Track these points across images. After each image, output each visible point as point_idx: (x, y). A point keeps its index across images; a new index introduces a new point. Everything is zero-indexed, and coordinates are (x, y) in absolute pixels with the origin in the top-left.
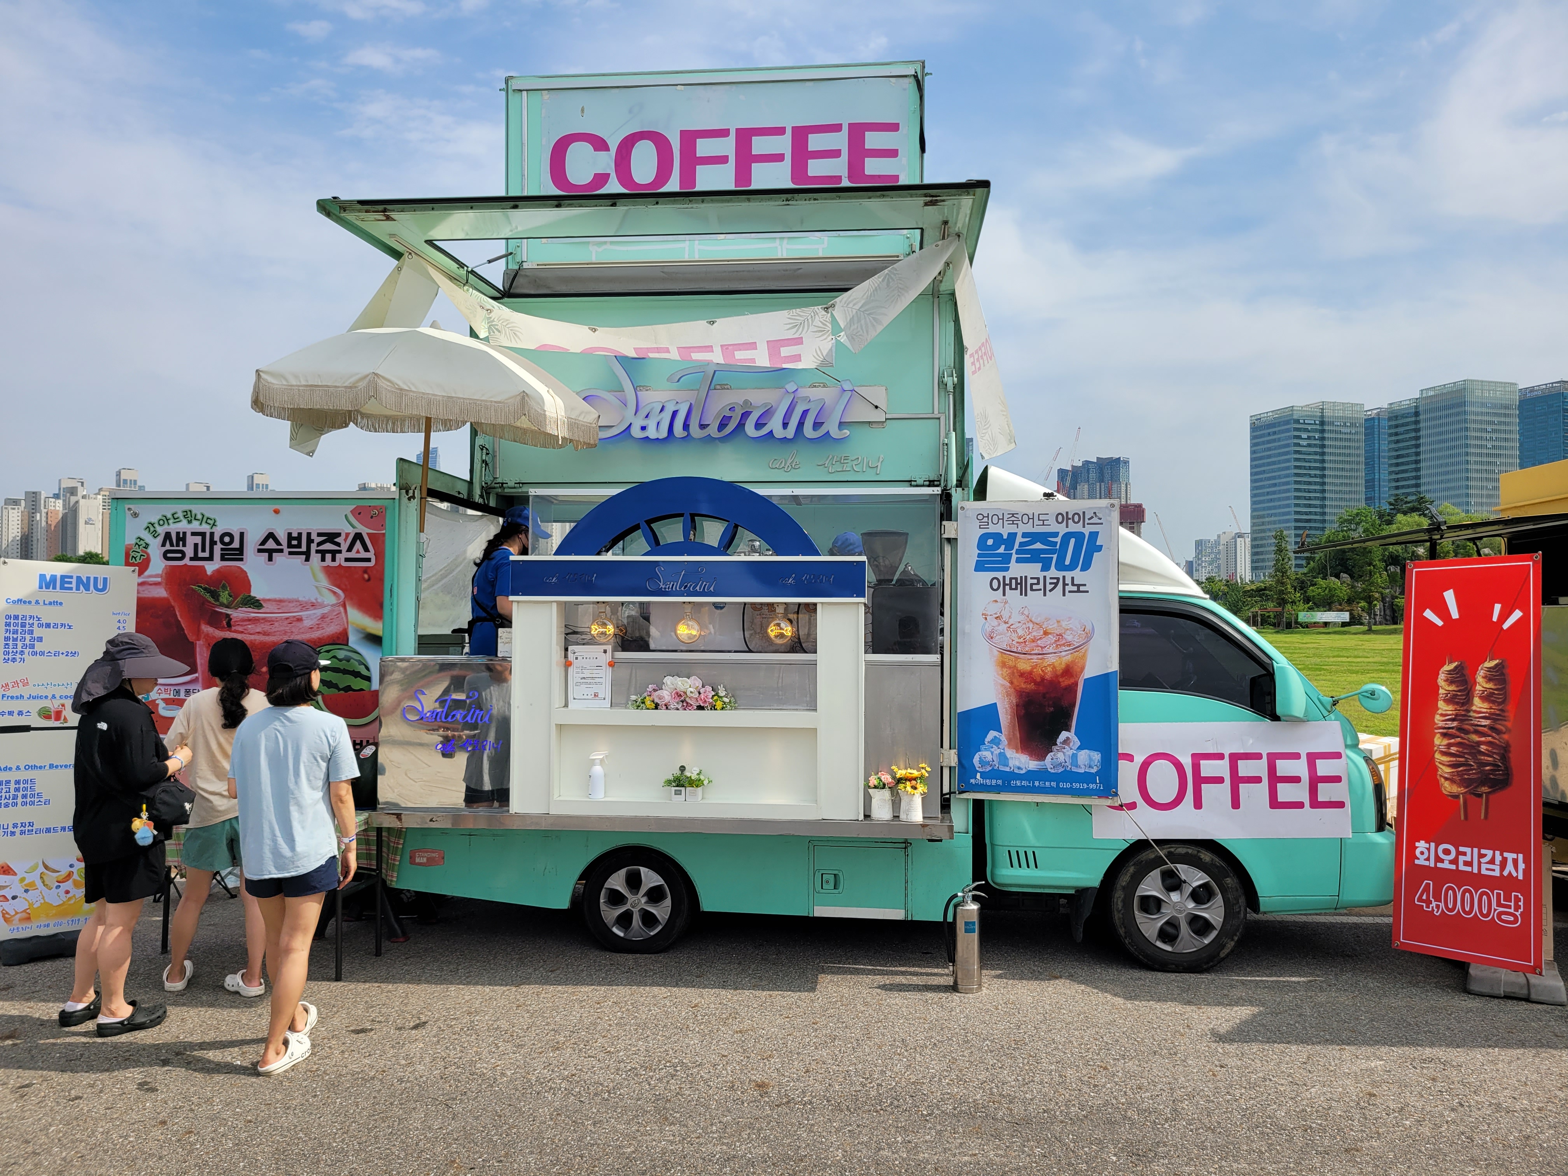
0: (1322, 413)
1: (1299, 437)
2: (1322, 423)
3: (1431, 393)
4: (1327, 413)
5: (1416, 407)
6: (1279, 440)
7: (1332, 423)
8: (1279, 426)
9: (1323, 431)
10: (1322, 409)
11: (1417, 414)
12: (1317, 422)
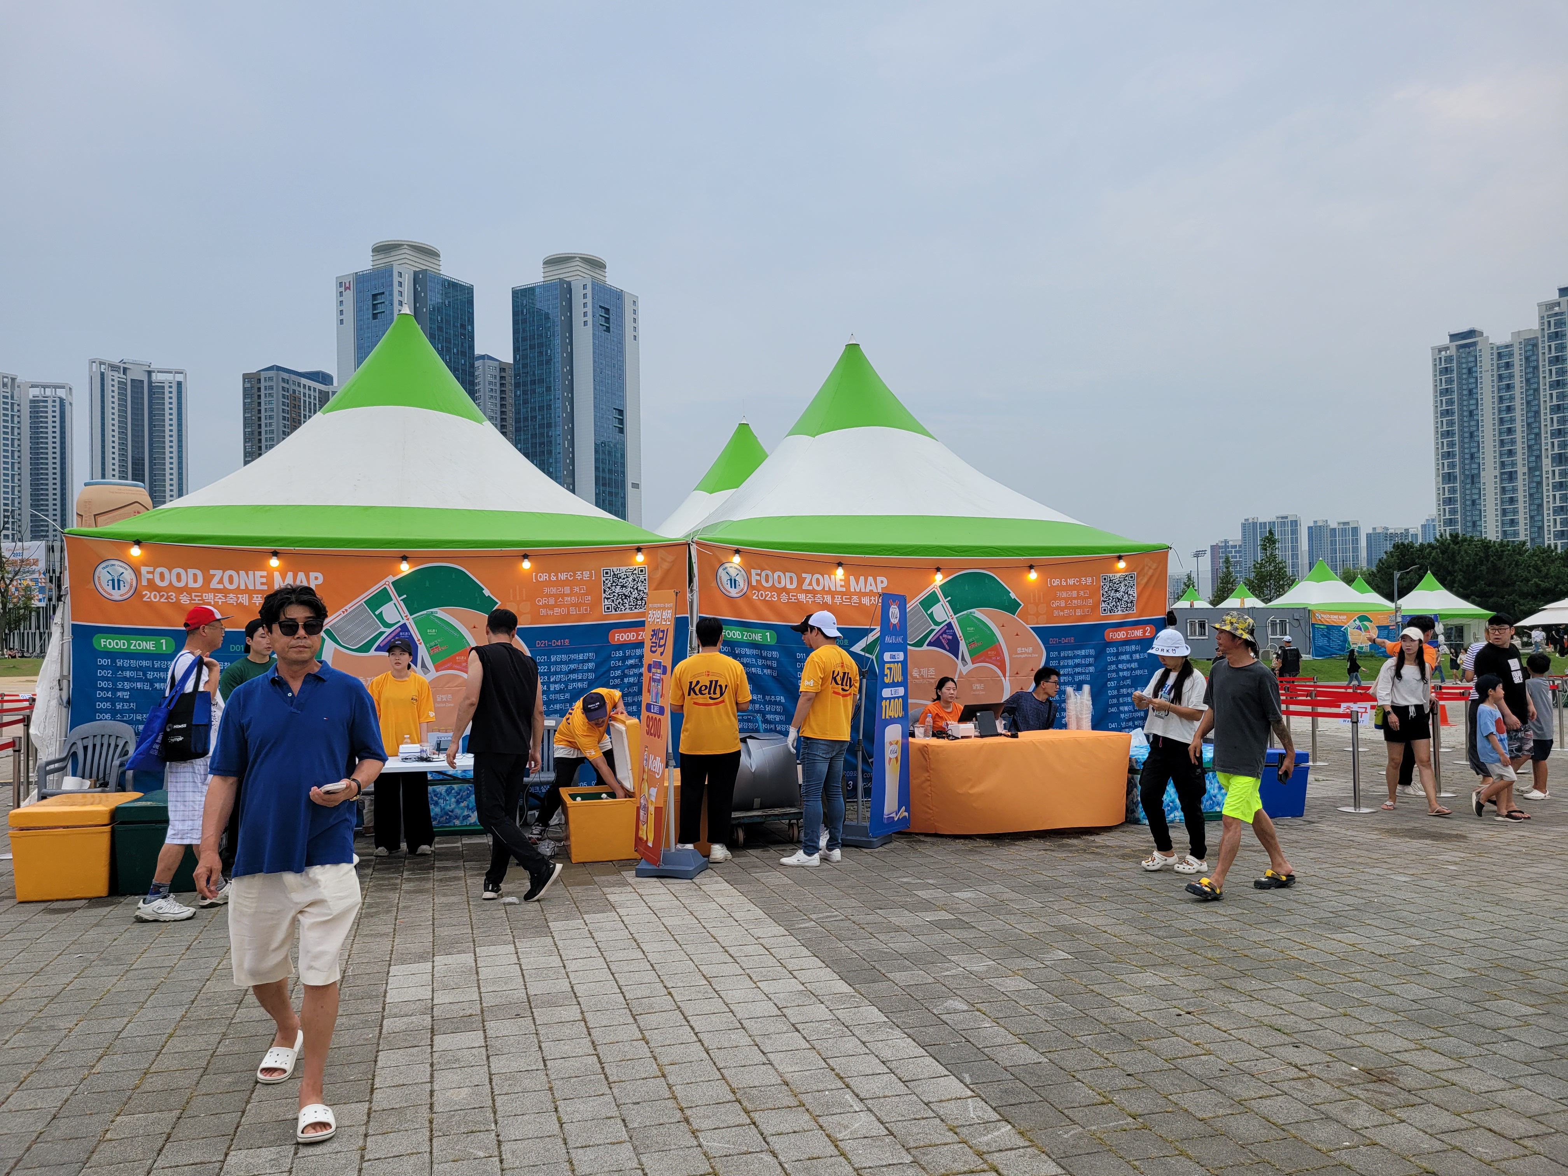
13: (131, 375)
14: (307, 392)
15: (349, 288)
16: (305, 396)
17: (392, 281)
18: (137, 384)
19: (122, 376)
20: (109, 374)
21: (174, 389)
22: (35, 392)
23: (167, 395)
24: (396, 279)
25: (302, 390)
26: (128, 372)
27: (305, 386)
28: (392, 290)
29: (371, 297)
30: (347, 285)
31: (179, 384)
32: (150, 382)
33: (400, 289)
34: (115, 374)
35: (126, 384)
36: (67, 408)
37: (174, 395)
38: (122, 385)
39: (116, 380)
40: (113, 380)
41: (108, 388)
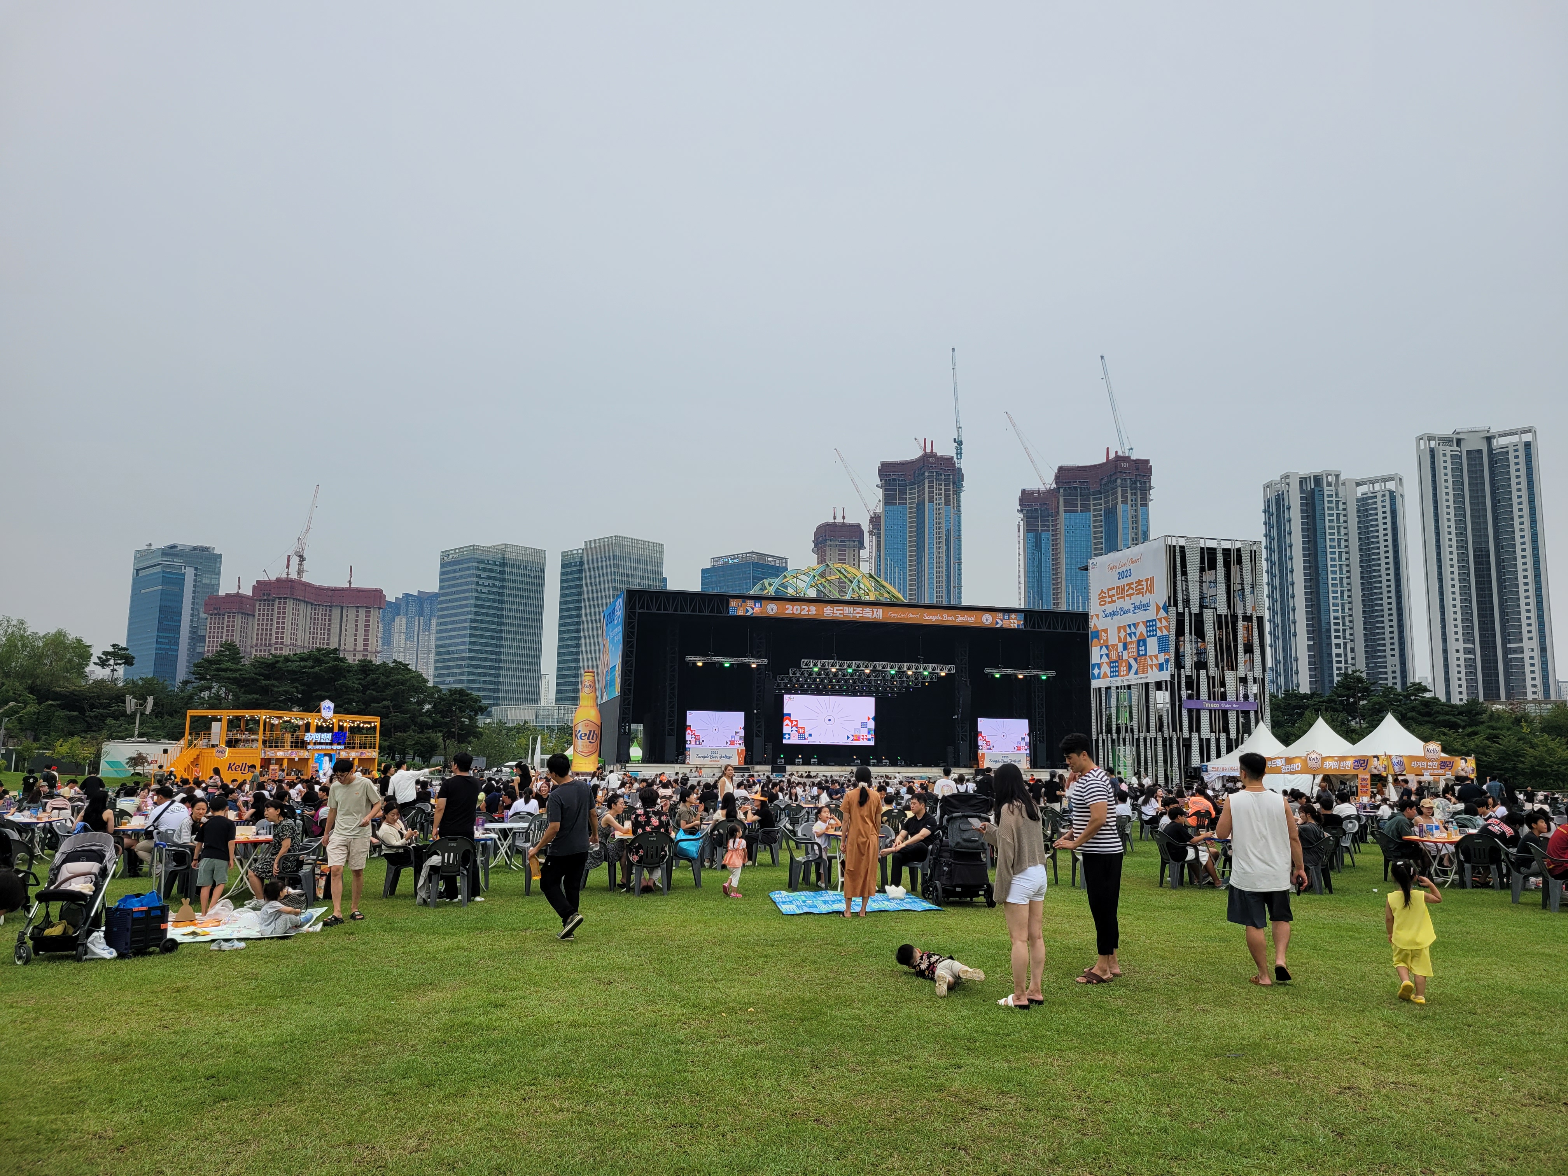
0: (504, 554)
1: (479, 576)
2: (503, 565)
3: (592, 545)
4: (508, 555)
5: (581, 557)
6: (462, 577)
7: (511, 566)
8: (462, 564)
9: (503, 572)
10: (504, 551)
11: (581, 564)
12: (498, 563)
13: (1466, 447)
18: (1474, 455)
19: (1455, 448)
20: (1440, 450)
21: (1521, 453)
22: (1363, 489)
23: (1512, 461)
26: (1462, 443)
31: (1528, 445)
32: (1490, 450)
34: (1448, 448)
35: (1460, 457)
36: (1399, 500)
37: (1522, 460)
38: (1456, 460)
39: (1449, 454)
40: (1445, 455)
41: (1440, 465)
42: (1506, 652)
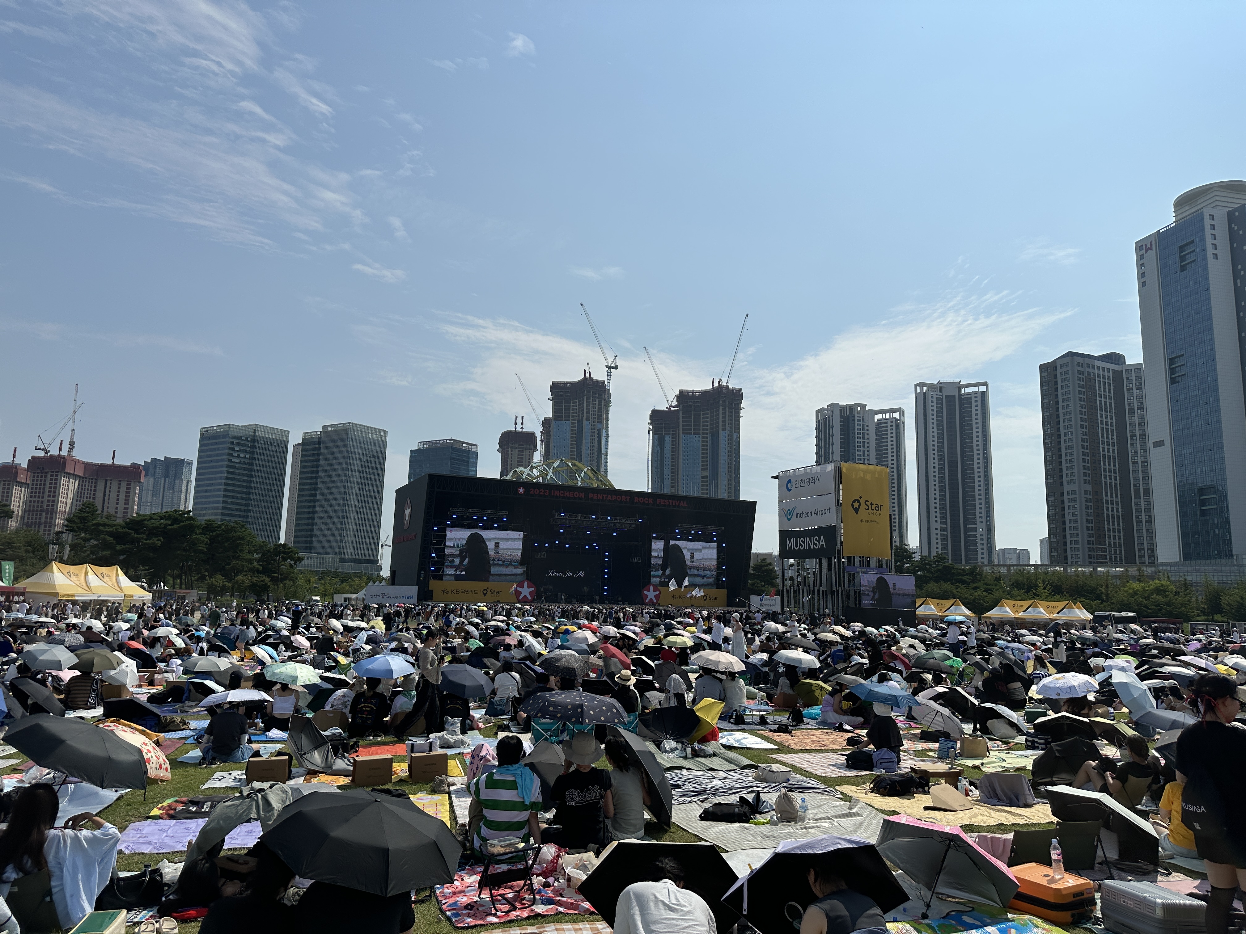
0: (255, 433)
1: (233, 449)
2: (254, 441)
3: (328, 429)
4: (258, 434)
5: (319, 438)
6: (218, 449)
7: (260, 442)
8: (218, 438)
9: (253, 447)
10: (255, 430)
11: (319, 443)
13: (945, 393)
14: (1101, 373)
15: (1151, 249)
16: (1099, 377)
17: (1203, 226)
18: (950, 398)
19: (939, 393)
20: (930, 393)
21: (979, 399)
22: (879, 416)
23: (973, 404)
24: (1207, 222)
25: (1096, 371)
26: (943, 389)
27: (1098, 368)
28: (1204, 235)
29: (1177, 250)
30: (1149, 246)
31: (983, 394)
32: (960, 395)
33: (1213, 232)
34: (934, 393)
35: (942, 399)
36: (901, 426)
37: (979, 404)
38: (939, 401)
39: (935, 397)
40: (932, 397)
41: (929, 404)
42: (966, 530)
